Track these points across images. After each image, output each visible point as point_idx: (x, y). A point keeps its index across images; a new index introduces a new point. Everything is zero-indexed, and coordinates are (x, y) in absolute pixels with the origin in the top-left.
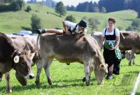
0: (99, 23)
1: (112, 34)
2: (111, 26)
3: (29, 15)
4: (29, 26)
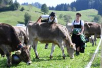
2: (78, 18)
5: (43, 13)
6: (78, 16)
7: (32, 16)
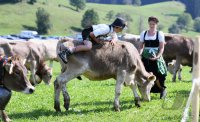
0: (131, 20)
1: (154, 38)
3: (34, 8)
4: (34, 24)
5: (75, 8)
6: (152, 22)
7: (52, 14)
